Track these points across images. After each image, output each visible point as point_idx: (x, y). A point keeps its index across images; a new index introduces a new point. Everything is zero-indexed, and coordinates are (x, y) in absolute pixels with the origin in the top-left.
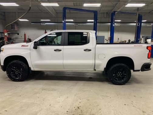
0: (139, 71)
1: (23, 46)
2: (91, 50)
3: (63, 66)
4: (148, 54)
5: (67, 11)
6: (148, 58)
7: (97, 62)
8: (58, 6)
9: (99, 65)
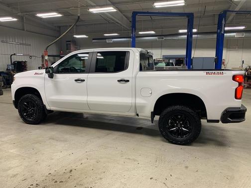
0: (217, 121)
1: (36, 74)
2: (128, 81)
3: (88, 105)
4: (236, 89)
5: (138, 18)
6: (236, 98)
7: (140, 101)
8: (115, 10)
9: (143, 107)
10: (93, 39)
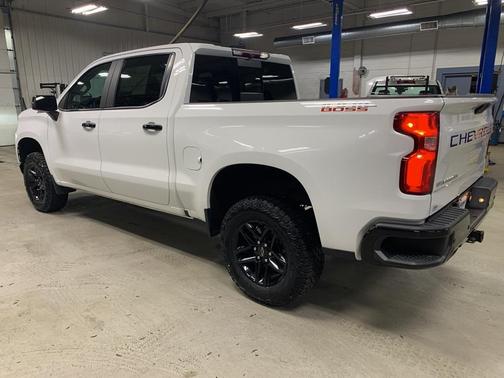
3: (104, 180)
4: (404, 164)
10: (276, 40)
